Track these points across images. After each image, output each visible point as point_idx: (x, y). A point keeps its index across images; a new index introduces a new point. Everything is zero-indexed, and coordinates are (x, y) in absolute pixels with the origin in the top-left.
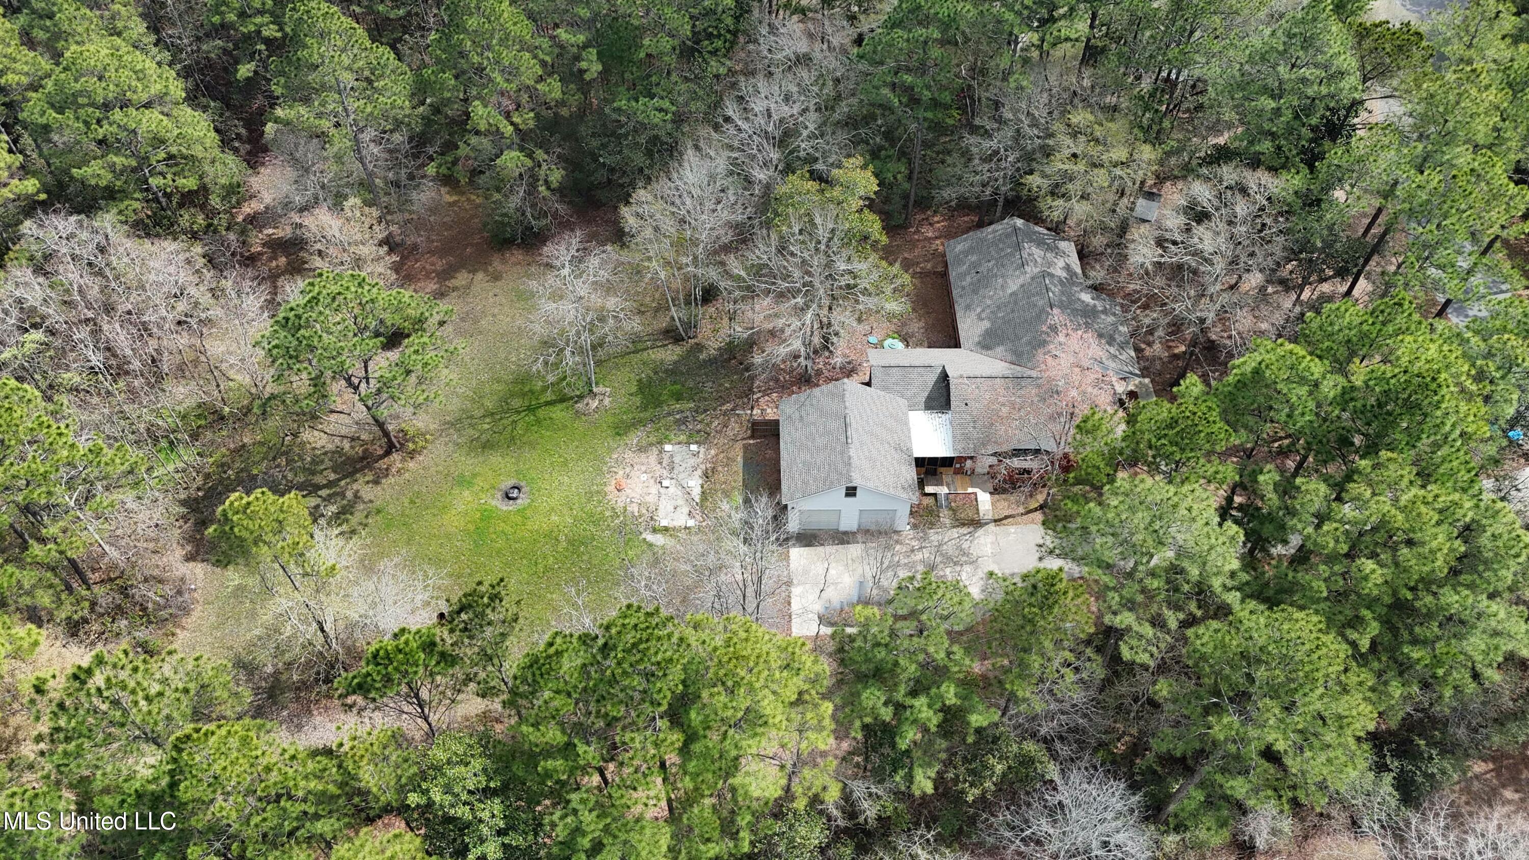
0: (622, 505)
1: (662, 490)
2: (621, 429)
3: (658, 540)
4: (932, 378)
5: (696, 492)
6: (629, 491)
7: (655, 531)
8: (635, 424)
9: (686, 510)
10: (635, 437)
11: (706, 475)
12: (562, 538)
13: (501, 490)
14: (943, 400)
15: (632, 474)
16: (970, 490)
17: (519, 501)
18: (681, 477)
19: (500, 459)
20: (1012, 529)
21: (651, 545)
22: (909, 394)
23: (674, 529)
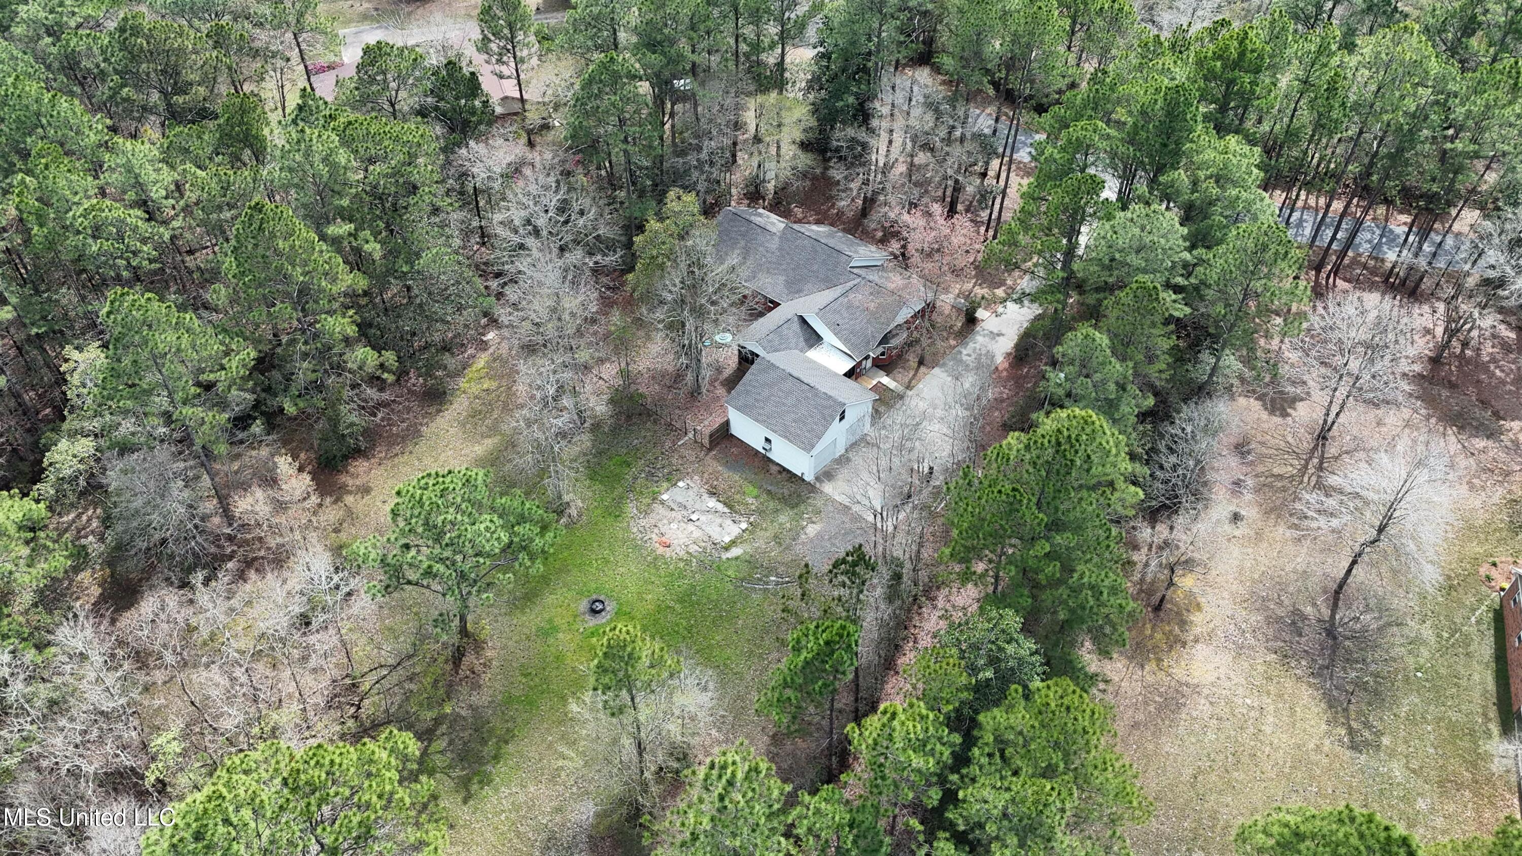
0: (683, 553)
1: (697, 523)
2: (615, 511)
3: (736, 552)
4: (796, 326)
5: (720, 507)
6: (676, 542)
7: (727, 549)
8: (619, 502)
9: (729, 522)
10: (631, 508)
11: (712, 494)
12: (672, 604)
13: (584, 614)
14: (814, 336)
15: (663, 531)
16: (874, 382)
17: (608, 609)
18: (697, 506)
19: (553, 596)
20: (920, 386)
21: (737, 558)
22: (792, 345)
23: (737, 538)
